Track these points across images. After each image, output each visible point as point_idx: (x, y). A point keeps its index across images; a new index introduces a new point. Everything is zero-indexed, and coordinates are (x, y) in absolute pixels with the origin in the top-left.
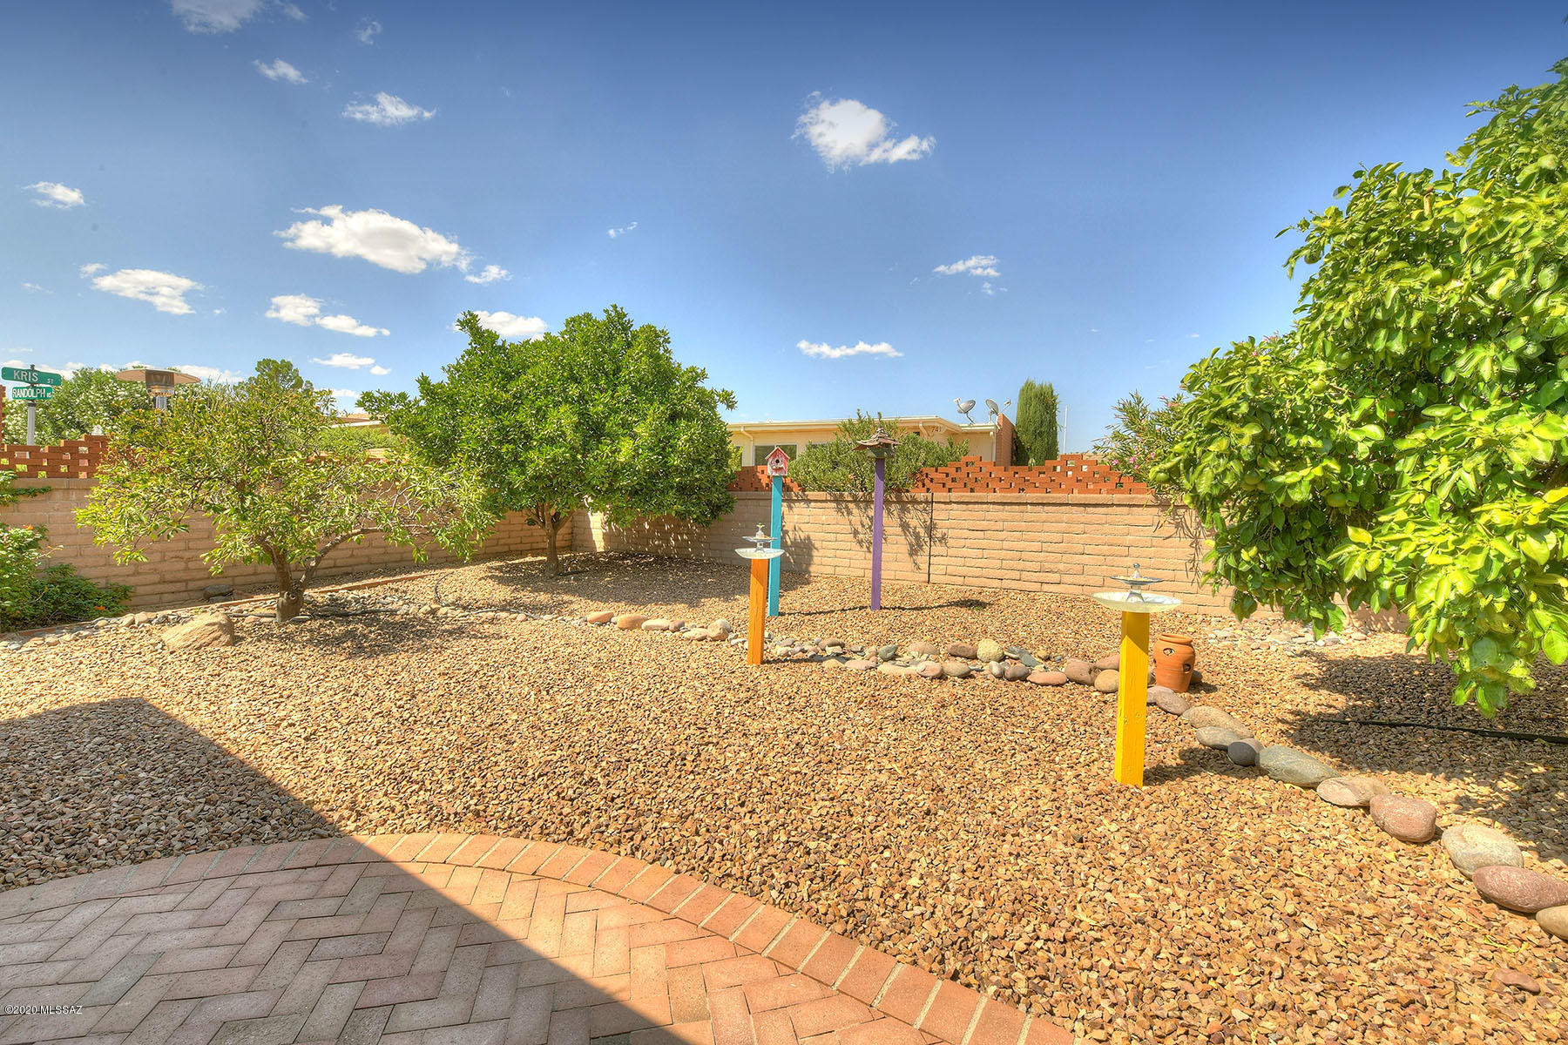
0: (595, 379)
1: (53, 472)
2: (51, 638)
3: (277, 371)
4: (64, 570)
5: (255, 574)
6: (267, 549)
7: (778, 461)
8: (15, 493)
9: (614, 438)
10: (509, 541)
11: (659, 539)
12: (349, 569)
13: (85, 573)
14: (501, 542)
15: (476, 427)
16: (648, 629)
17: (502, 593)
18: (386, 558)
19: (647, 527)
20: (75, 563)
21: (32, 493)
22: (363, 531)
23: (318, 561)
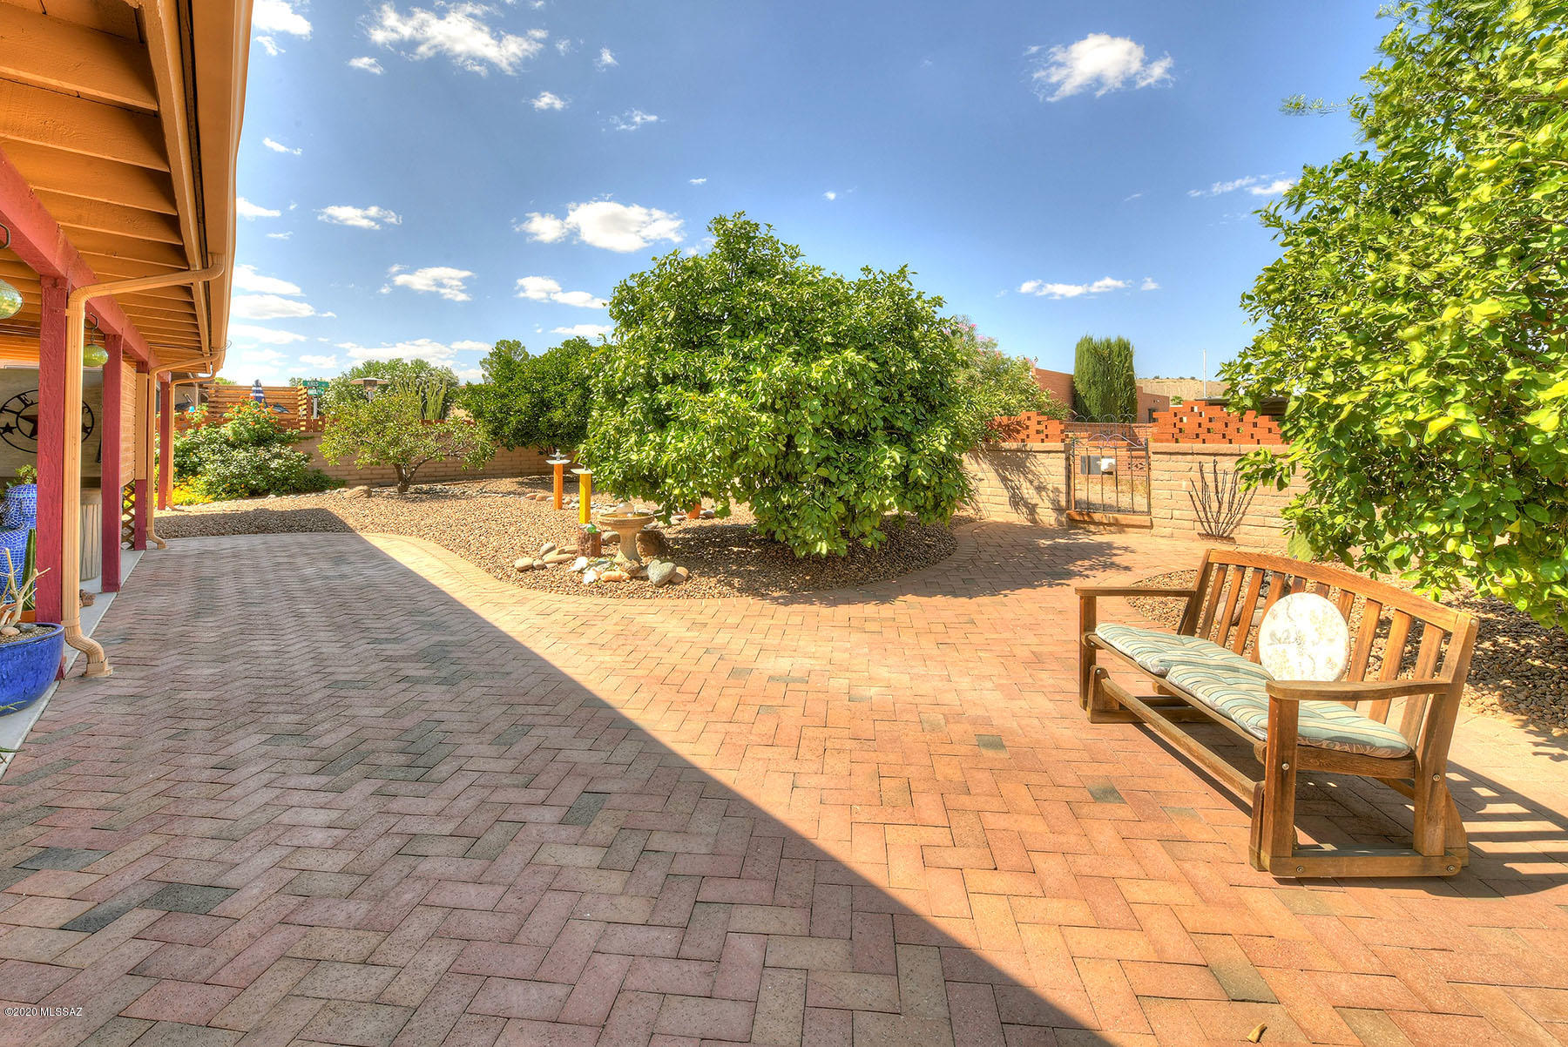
0: (555, 379)
2: (308, 495)
4: (318, 472)
8: (300, 439)
9: (555, 409)
13: (327, 473)
20: (323, 469)
21: (306, 439)
23: (416, 468)
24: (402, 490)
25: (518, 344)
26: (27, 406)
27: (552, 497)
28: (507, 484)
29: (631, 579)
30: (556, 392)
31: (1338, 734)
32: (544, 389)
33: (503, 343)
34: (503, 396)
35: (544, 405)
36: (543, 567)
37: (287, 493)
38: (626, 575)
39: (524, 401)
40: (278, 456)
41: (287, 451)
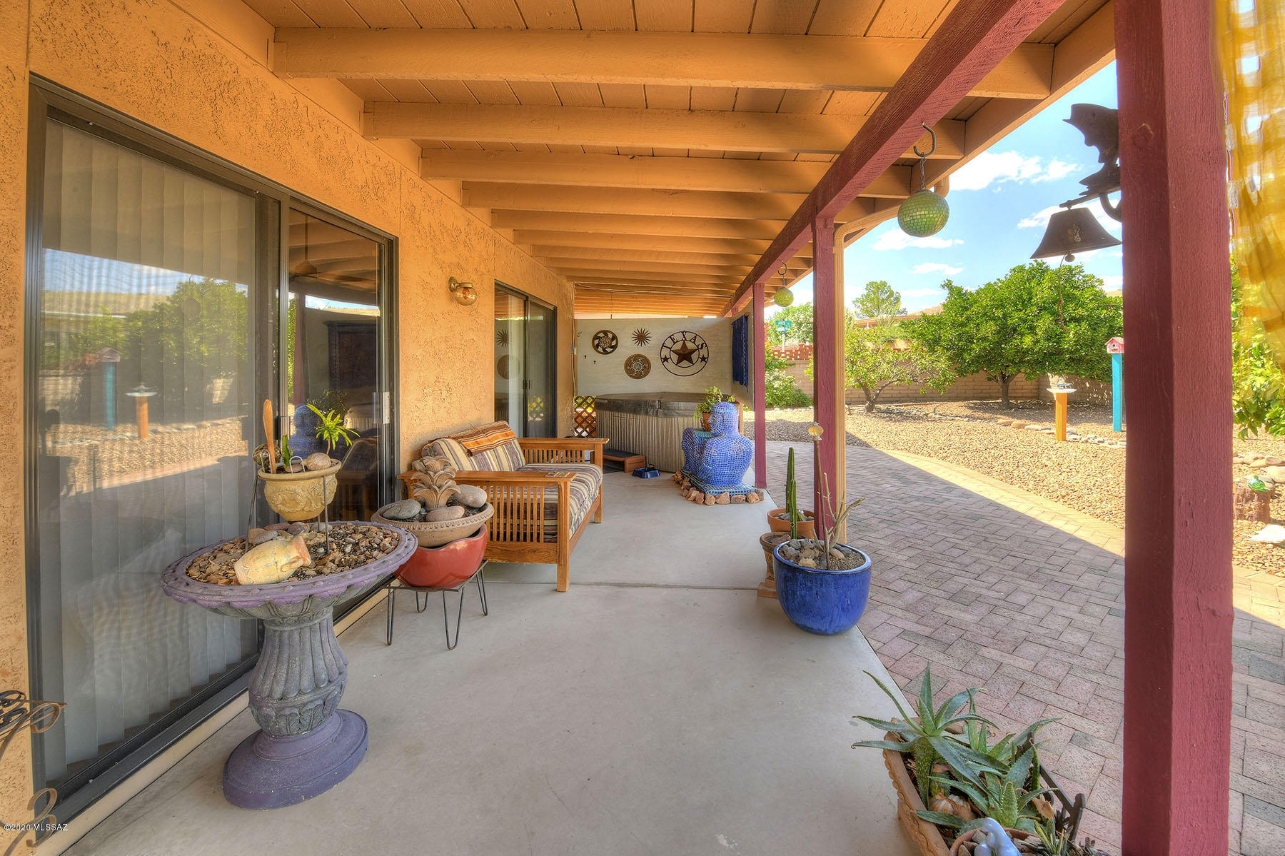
0: (1016, 305)
1: (796, 359)
2: (800, 409)
3: (878, 289)
5: (859, 398)
6: (860, 384)
7: (1114, 345)
9: (1022, 335)
10: (990, 391)
11: (1096, 393)
12: (898, 399)
13: (805, 393)
14: (984, 391)
15: (948, 335)
16: (1027, 429)
17: (969, 412)
18: (916, 395)
19: (1088, 385)
22: (898, 380)
23: (880, 390)
24: (870, 409)
25: (884, 284)
26: (675, 343)
27: (1054, 427)
28: (955, 408)
30: (1020, 318)
32: (1005, 316)
33: (872, 284)
34: (962, 325)
35: (1007, 332)
39: (989, 329)
40: (777, 378)
41: (783, 374)
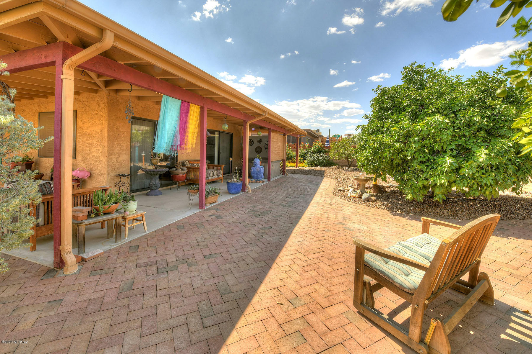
23: (353, 162)
24: (349, 168)
29: (358, 198)
31: (382, 270)
36: (344, 191)
37: (323, 166)
38: (357, 196)
